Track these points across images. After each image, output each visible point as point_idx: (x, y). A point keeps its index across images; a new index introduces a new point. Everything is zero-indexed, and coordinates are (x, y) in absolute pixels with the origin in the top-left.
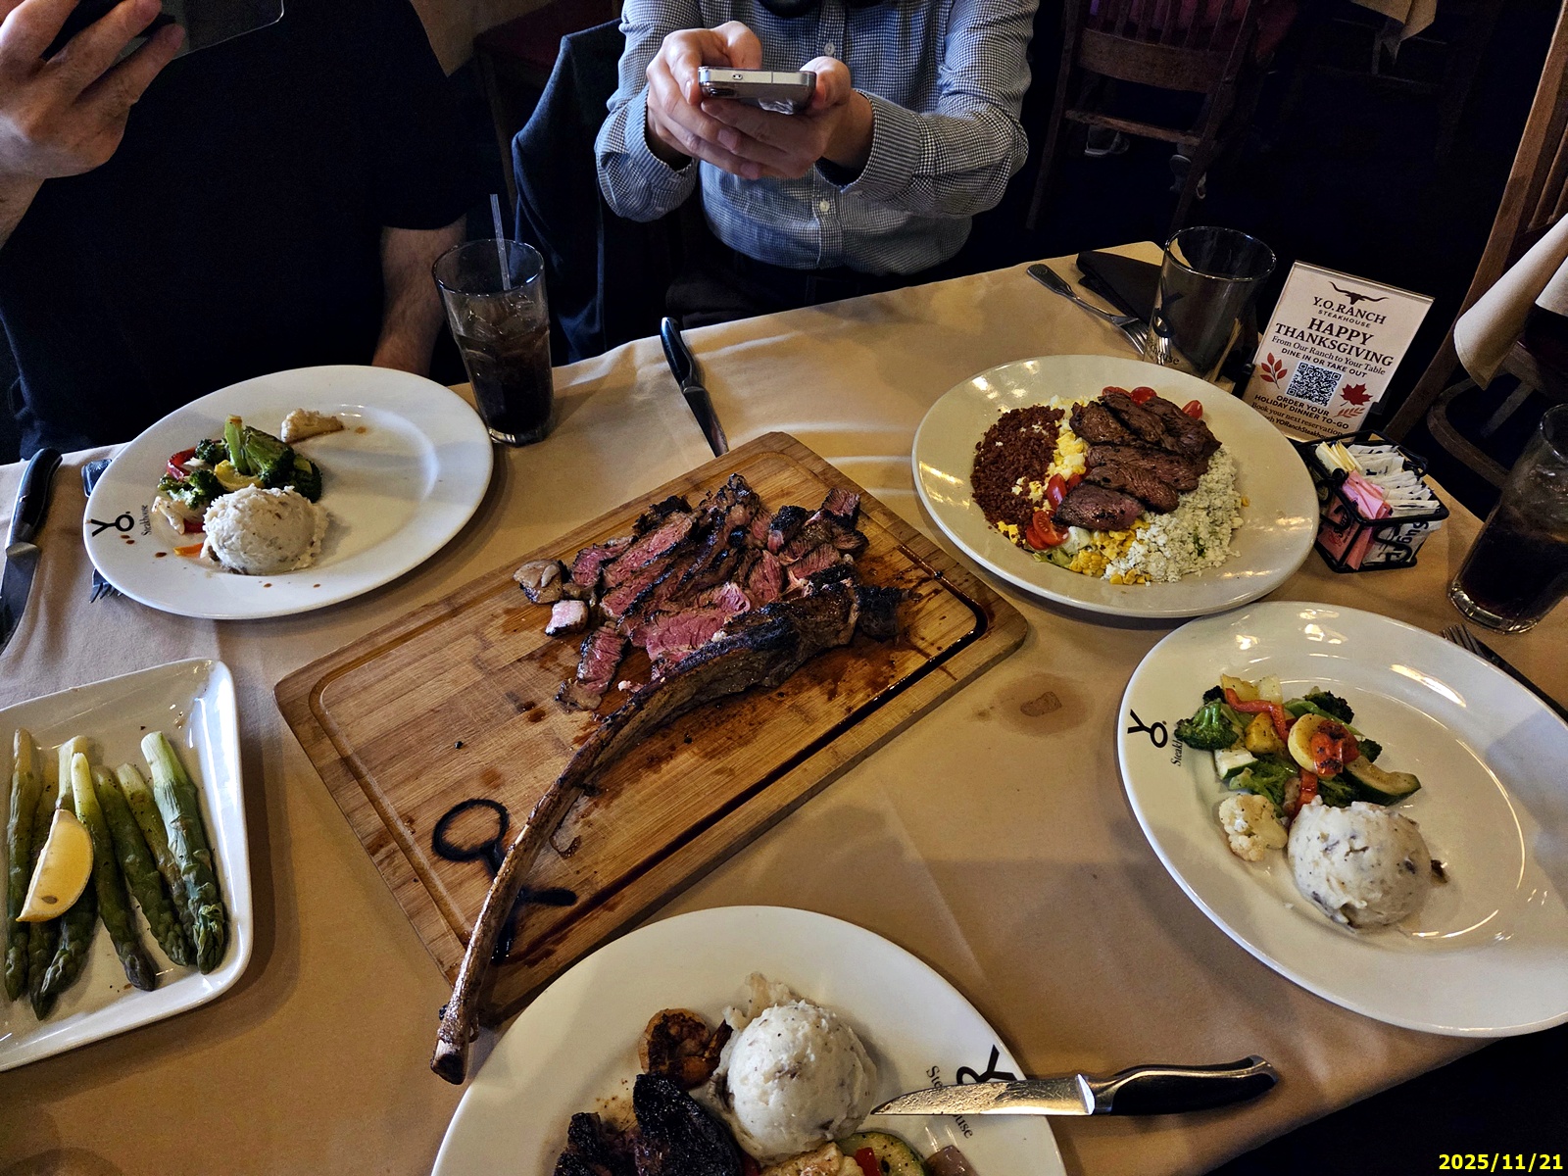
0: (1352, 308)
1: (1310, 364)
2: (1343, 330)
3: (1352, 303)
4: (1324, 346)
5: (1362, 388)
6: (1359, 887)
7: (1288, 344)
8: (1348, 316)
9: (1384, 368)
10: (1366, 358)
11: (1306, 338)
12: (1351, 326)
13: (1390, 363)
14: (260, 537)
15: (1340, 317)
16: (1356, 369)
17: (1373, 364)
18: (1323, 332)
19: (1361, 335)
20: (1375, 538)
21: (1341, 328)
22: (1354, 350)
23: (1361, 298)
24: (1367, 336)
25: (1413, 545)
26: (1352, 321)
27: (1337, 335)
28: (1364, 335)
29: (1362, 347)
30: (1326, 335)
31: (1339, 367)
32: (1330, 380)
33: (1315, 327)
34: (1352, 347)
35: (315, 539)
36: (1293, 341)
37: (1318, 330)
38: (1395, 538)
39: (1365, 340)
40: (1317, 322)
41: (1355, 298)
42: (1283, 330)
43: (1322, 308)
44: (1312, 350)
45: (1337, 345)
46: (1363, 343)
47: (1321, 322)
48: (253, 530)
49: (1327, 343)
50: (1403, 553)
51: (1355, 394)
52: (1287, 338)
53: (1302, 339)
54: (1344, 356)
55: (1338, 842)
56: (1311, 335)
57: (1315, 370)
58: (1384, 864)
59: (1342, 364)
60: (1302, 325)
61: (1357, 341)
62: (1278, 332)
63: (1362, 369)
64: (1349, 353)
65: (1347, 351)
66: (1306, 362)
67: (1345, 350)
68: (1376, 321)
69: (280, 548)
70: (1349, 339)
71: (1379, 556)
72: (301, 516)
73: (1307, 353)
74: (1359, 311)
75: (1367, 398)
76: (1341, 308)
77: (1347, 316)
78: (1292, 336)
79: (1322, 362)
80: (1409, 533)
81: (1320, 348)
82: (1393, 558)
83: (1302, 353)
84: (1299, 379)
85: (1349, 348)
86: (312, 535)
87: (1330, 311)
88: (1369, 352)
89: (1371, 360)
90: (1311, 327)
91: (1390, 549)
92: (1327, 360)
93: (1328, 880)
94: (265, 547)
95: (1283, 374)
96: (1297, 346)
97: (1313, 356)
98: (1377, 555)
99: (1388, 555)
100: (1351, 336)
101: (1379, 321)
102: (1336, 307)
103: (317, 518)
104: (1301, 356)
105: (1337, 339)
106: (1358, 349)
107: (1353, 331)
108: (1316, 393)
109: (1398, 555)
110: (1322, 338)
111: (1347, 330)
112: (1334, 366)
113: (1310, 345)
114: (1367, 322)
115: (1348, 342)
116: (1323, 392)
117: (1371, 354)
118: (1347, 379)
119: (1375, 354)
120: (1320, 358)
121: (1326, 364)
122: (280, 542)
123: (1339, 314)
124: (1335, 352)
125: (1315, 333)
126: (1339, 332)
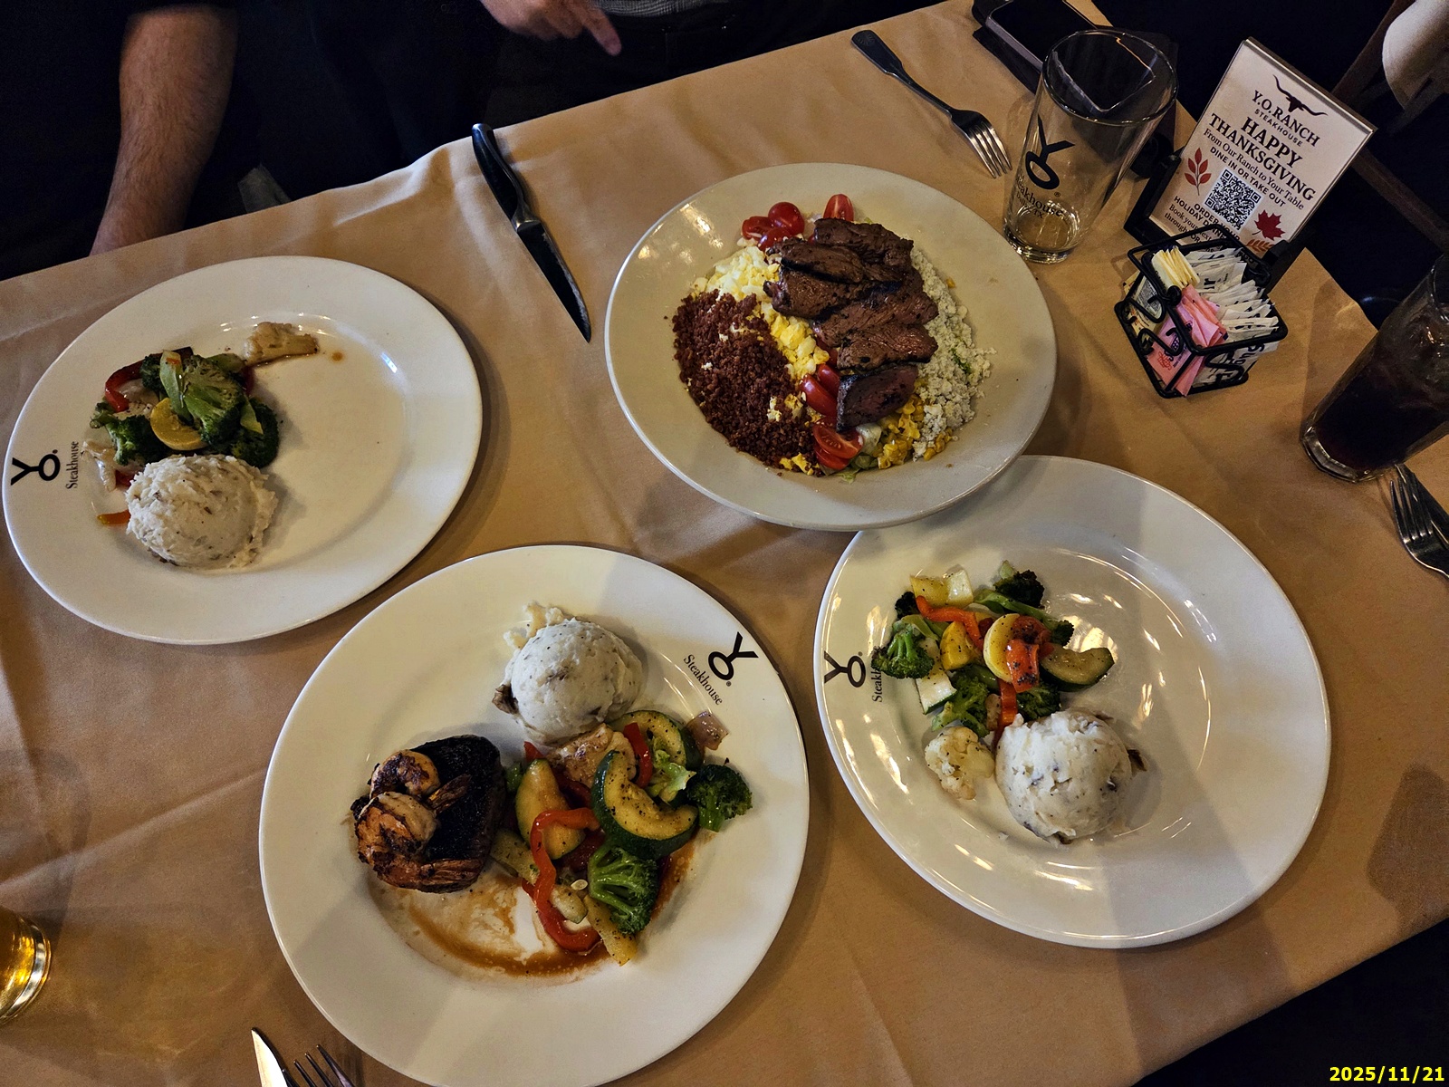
0: (1289, 116)
1: (1235, 174)
2: (1274, 142)
3: (1291, 110)
4: (1252, 156)
5: (1276, 219)
6: (1067, 817)
7: (1219, 142)
8: (1282, 125)
9: (1304, 202)
10: (1289, 184)
11: (1236, 141)
12: (1283, 139)
13: (1310, 197)
14: (184, 536)
15: (1274, 125)
16: (1277, 194)
17: (1294, 193)
18: (1255, 138)
19: (1291, 153)
20: (1206, 364)
21: (1273, 138)
22: (1280, 169)
23: (1301, 106)
24: (1296, 157)
25: (1246, 365)
26: (1285, 133)
27: (1267, 147)
28: (1294, 154)
29: (1288, 169)
30: (1257, 143)
31: (1261, 187)
32: (1249, 199)
33: (1248, 129)
34: (1279, 166)
35: (254, 533)
36: (1224, 140)
37: (1250, 134)
38: (1228, 362)
39: (1293, 161)
40: (1251, 124)
41: (1295, 104)
42: (1217, 124)
43: (1260, 107)
44: (1240, 158)
45: (1265, 158)
46: (1290, 164)
47: (1256, 125)
48: (177, 527)
49: (1256, 153)
50: (1235, 372)
51: (1268, 224)
52: (1218, 135)
53: (1233, 141)
54: (1268, 173)
55: (1042, 777)
56: (1242, 138)
57: (1237, 183)
58: (1088, 793)
59: (1265, 184)
60: (1236, 124)
61: (1284, 160)
62: (1212, 124)
63: (1281, 197)
64: (1274, 173)
65: (1273, 170)
66: (1230, 170)
67: (1271, 167)
68: (1308, 140)
69: (210, 548)
70: (1278, 155)
71: (1209, 377)
72: (238, 507)
73: (1234, 159)
74: (1295, 122)
75: (1279, 233)
76: (1278, 113)
77: (1280, 124)
78: (1224, 134)
79: (1246, 176)
80: (1243, 356)
81: (1247, 158)
82: (1224, 378)
83: (1230, 158)
84: (1220, 189)
85: (1275, 166)
86: (251, 528)
87: (1266, 112)
88: (1293, 177)
89: (1293, 187)
90: (1244, 129)
91: (1221, 371)
92: (1251, 174)
93: (1037, 814)
94: (192, 548)
95: (1206, 178)
96: (1226, 147)
97: (1240, 166)
98: (1208, 376)
99: (1219, 376)
100: (1280, 151)
101: (1312, 141)
102: (1273, 110)
103: (259, 506)
104: (1228, 162)
105: (1265, 150)
106: (1284, 169)
107: (1284, 146)
108: (1233, 212)
109: (1229, 375)
110: (1252, 145)
111: (1277, 145)
112: (1256, 183)
113: (1238, 150)
114: (1300, 139)
115: (1275, 158)
116: (1239, 213)
117: (1295, 180)
118: (1264, 205)
119: (1298, 181)
120: (1246, 170)
121: (1249, 178)
122: (210, 540)
123: (1275, 120)
124: (1261, 166)
125: (1247, 137)
126: (1270, 144)
